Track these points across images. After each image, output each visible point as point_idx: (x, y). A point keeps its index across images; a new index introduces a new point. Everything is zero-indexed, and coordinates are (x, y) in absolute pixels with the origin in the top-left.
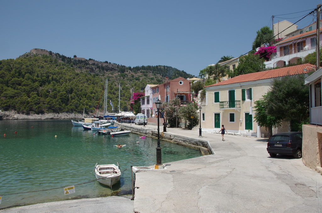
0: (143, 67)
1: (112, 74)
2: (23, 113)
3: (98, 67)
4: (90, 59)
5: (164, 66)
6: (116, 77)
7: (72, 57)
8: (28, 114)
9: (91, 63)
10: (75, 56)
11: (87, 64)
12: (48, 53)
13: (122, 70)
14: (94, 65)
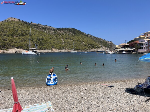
0: (63, 29)
1: (50, 31)
3: (43, 28)
11: (38, 26)
12: (18, 20)
13: (54, 30)
14: (41, 27)
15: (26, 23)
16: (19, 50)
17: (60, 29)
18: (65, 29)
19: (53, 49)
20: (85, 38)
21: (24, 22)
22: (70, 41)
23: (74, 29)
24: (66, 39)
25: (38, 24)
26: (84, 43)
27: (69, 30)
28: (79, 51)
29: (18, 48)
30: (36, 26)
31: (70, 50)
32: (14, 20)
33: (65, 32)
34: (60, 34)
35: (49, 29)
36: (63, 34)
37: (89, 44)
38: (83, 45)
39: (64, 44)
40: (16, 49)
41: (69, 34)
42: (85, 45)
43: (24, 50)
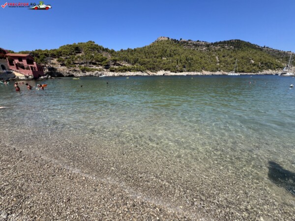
0: (220, 43)
1: (202, 48)
2: (173, 72)
3: (194, 45)
4: (189, 40)
5: (236, 40)
6: (205, 50)
7: (179, 40)
8: (176, 72)
9: (189, 42)
10: (181, 39)
11: (188, 43)
12: (167, 39)
13: (208, 46)
14: (191, 43)
15: (175, 41)
16: (166, 72)
17: (216, 44)
18: (225, 42)
19: (203, 70)
20: (256, 53)
21: (173, 40)
22: (229, 60)
23: (240, 40)
24: (224, 57)
25: (188, 40)
26: (253, 62)
27: (230, 43)
28: (242, 74)
29: (165, 70)
30: (185, 44)
31: (227, 72)
32: (163, 39)
33: (223, 48)
34: (215, 51)
35: (201, 45)
36: (219, 50)
37: (262, 63)
38: (250, 65)
39: (218, 64)
40: (164, 71)
41: (229, 50)
42: (254, 65)
43: (171, 72)
